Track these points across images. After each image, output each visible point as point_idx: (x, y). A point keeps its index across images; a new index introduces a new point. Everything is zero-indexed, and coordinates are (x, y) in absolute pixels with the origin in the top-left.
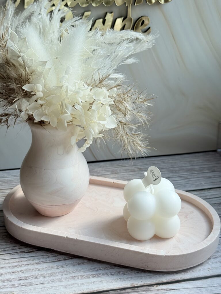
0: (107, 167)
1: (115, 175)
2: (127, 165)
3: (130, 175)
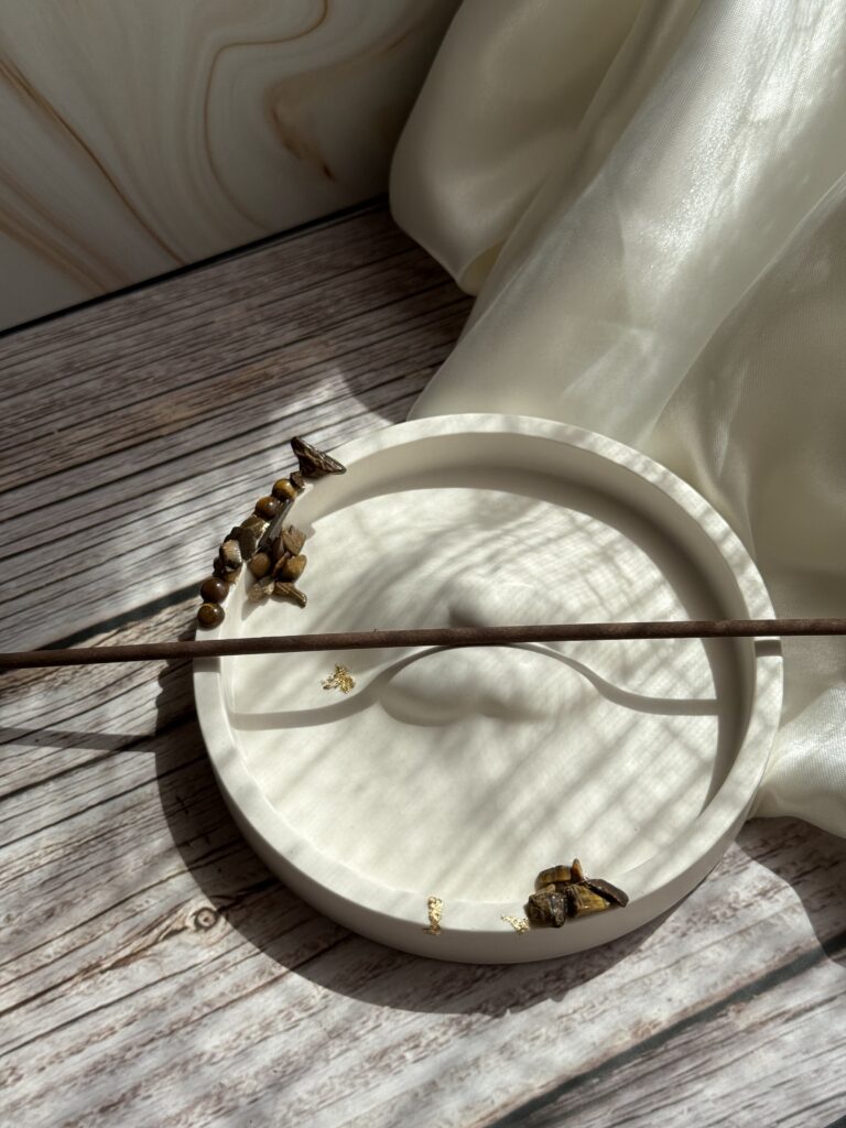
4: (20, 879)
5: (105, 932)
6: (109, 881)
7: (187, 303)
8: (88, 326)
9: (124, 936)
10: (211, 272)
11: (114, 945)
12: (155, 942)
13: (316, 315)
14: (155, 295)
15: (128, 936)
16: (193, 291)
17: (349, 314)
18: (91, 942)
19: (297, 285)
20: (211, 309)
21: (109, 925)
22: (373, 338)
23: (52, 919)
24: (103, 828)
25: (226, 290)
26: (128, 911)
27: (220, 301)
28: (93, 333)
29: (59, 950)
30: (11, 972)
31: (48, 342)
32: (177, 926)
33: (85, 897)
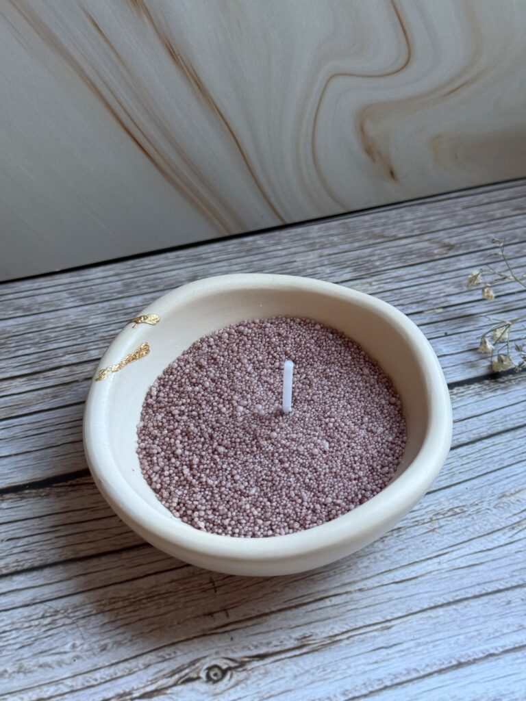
0: (334, 245)
1: (370, 284)
2: (401, 235)
3: (422, 281)
4: (88, 618)
5: (140, 670)
6: (151, 631)
7: (280, 248)
8: (211, 255)
9: (153, 675)
10: (300, 230)
11: (144, 681)
12: (175, 685)
13: (367, 265)
14: (259, 240)
15: (156, 676)
16: (285, 241)
17: (390, 267)
18: (129, 674)
19: (356, 245)
20: (295, 253)
21: (144, 664)
22: (404, 284)
23: (103, 652)
24: (154, 592)
25: (307, 242)
26: (159, 657)
27: (302, 249)
28: (214, 259)
29: (105, 676)
30: (67, 686)
31: (183, 262)
32: (194, 675)
33: (131, 641)
